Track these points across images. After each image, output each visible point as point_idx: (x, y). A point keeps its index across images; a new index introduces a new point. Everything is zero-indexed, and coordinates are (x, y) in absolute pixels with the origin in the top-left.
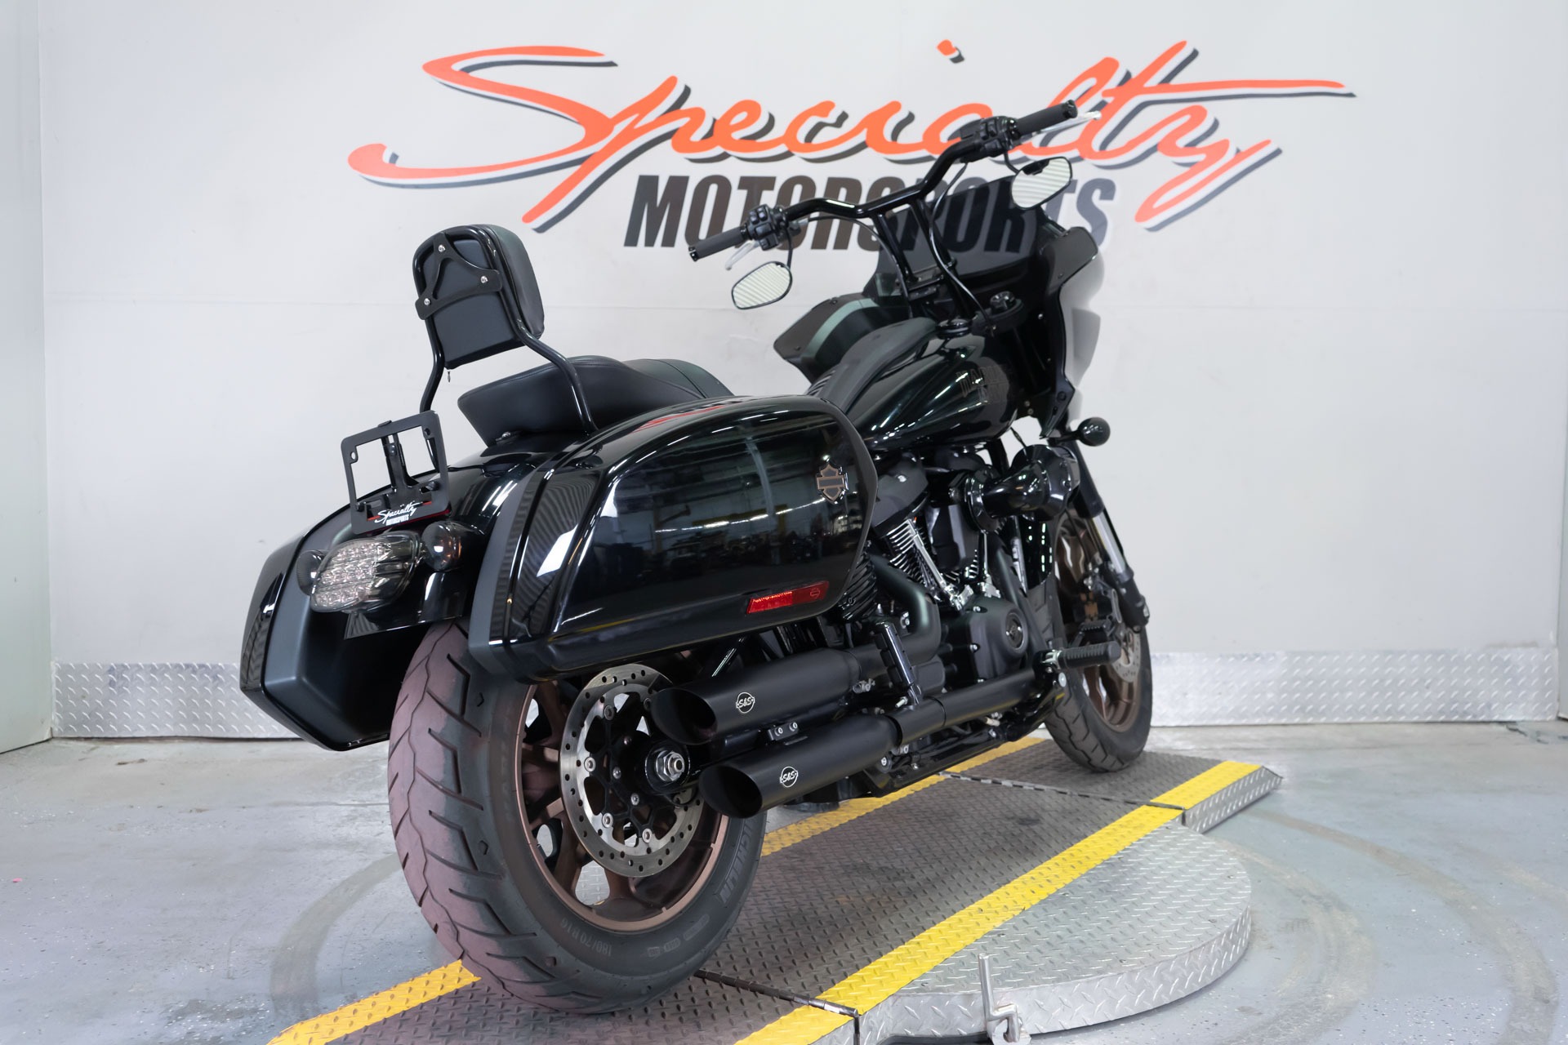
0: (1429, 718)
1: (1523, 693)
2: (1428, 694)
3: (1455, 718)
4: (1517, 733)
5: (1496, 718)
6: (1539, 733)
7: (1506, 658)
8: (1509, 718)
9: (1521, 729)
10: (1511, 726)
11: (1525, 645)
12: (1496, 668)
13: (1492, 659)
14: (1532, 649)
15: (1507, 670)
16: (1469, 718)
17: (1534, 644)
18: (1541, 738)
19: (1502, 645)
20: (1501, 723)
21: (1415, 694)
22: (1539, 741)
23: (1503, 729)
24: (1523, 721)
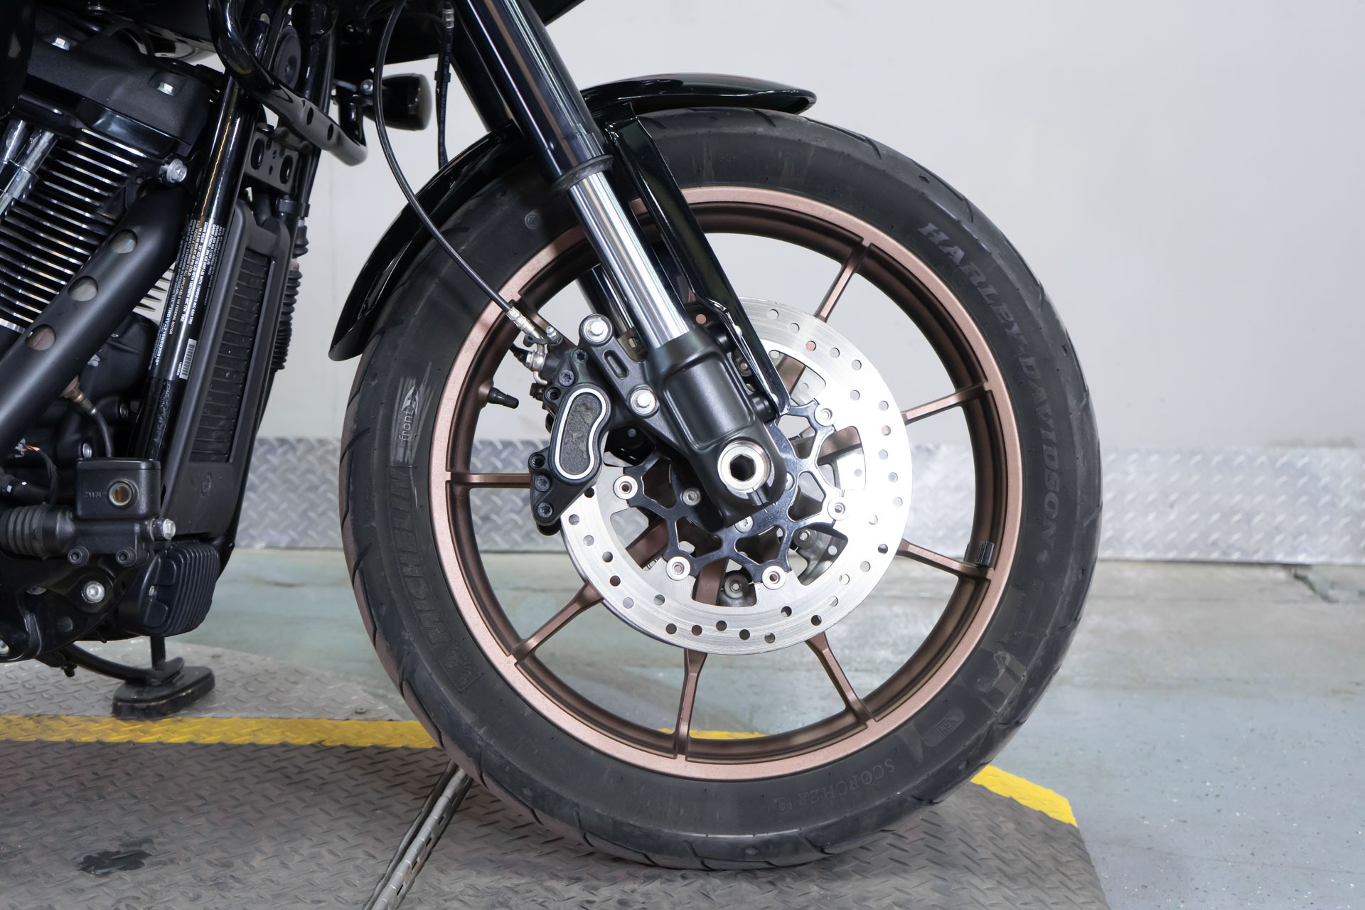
0: (1172, 555)
1: (1326, 518)
2: (1172, 517)
3: (1215, 556)
4: (1300, 584)
5: (1280, 557)
6: (1333, 585)
7: (1300, 464)
8: (1301, 558)
9: (1311, 576)
10: (1297, 572)
11: (1332, 444)
12: (1284, 478)
13: (1280, 463)
14: (1344, 451)
15: (1303, 480)
16: (1236, 556)
17: (1349, 443)
18: (1331, 593)
19: (1295, 443)
20: (1286, 566)
21: (1151, 517)
22: (1326, 598)
23: (1282, 575)
24: (1322, 565)
